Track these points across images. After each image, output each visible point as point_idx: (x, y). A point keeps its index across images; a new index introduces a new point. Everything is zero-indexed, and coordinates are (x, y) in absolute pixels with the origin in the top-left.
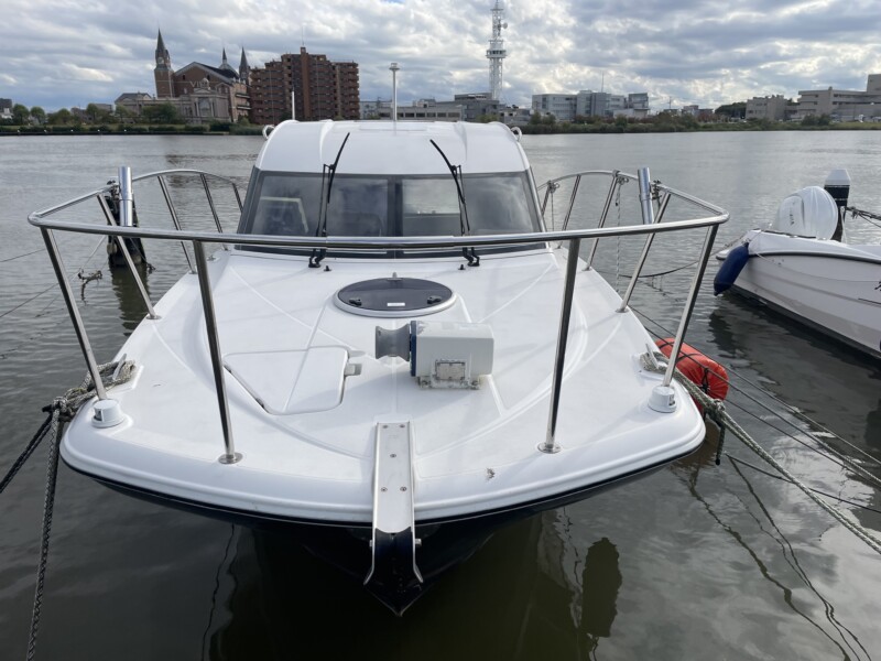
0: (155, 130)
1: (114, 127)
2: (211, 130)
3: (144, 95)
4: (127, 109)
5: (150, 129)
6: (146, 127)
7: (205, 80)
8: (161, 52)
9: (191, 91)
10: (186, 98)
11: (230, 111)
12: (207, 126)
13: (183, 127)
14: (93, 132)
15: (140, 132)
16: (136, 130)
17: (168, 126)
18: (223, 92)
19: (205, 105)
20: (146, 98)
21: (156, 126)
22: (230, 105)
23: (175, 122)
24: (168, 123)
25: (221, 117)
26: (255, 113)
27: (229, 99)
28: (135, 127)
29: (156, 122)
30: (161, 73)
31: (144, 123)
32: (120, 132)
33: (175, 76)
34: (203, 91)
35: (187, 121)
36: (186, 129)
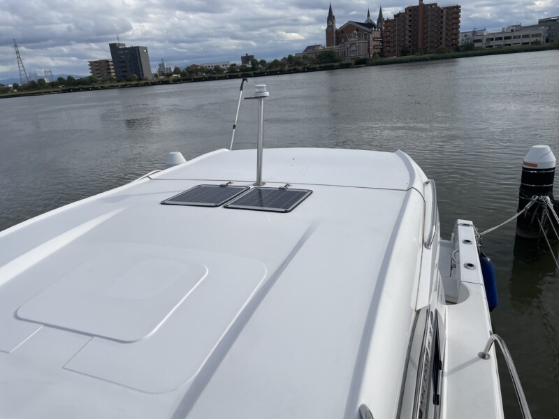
0: (324, 67)
1: (300, 68)
2: (355, 64)
3: (319, 46)
4: (309, 56)
5: (320, 67)
6: (317, 66)
7: (355, 32)
8: (331, 18)
9: (346, 40)
10: (342, 45)
11: (369, 50)
12: (353, 62)
13: (338, 64)
14: (289, 72)
15: (314, 70)
16: (312, 68)
17: (330, 64)
18: (366, 38)
19: (354, 48)
20: (320, 48)
21: (323, 65)
22: (369, 46)
23: (335, 61)
24: (330, 62)
25: (362, 55)
26: (384, 50)
27: (369, 43)
28: (312, 66)
29: (324, 62)
30: (330, 31)
31: (318, 63)
32: (303, 71)
33: (337, 32)
34: (353, 39)
35: (342, 60)
36: (341, 65)
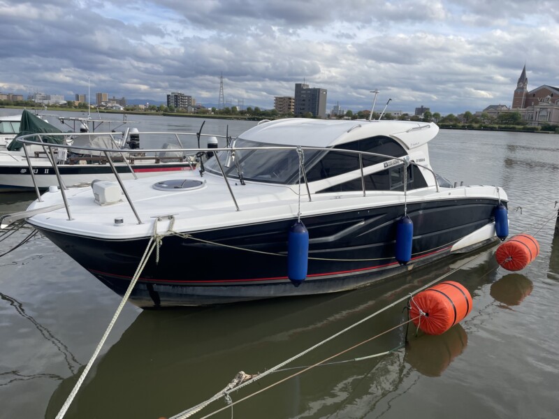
0: (503, 128)
1: (476, 125)
2: (541, 130)
3: (503, 106)
4: (489, 115)
5: (499, 127)
6: (497, 126)
7: (549, 96)
8: (523, 79)
9: (537, 103)
10: (531, 109)
12: (540, 127)
13: (522, 127)
14: (463, 128)
15: (492, 129)
16: (490, 128)
17: (512, 126)
19: (544, 113)
20: (504, 108)
21: (503, 126)
23: (518, 124)
24: (512, 124)
25: (553, 121)
28: (490, 126)
29: (505, 123)
30: (518, 94)
31: (497, 123)
32: (479, 129)
33: (528, 95)
34: (545, 104)
35: (527, 124)
36: (524, 129)
